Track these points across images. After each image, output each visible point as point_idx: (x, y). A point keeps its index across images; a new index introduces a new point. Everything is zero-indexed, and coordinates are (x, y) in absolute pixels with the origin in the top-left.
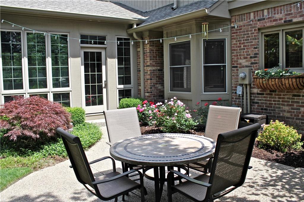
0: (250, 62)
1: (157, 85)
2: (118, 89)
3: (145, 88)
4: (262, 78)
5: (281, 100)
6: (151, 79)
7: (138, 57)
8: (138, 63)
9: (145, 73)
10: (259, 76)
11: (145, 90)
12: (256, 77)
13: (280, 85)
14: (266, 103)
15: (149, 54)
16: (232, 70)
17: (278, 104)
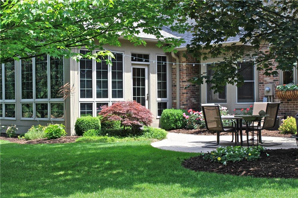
0: (273, 80)
1: (192, 99)
2: (157, 101)
3: (180, 101)
4: (282, 91)
5: (295, 106)
6: (187, 93)
7: (173, 74)
8: (172, 78)
9: (181, 88)
10: (280, 89)
11: (180, 103)
12: (277, 90)
13: (294, 95)
14: (285, 109)
15: (185, 71)
16: (259, 86)
17: (293, 109)
